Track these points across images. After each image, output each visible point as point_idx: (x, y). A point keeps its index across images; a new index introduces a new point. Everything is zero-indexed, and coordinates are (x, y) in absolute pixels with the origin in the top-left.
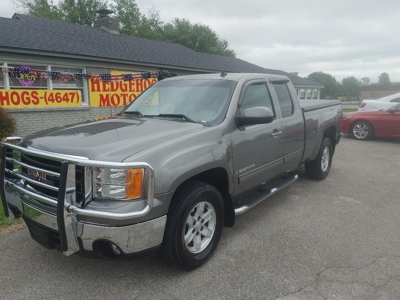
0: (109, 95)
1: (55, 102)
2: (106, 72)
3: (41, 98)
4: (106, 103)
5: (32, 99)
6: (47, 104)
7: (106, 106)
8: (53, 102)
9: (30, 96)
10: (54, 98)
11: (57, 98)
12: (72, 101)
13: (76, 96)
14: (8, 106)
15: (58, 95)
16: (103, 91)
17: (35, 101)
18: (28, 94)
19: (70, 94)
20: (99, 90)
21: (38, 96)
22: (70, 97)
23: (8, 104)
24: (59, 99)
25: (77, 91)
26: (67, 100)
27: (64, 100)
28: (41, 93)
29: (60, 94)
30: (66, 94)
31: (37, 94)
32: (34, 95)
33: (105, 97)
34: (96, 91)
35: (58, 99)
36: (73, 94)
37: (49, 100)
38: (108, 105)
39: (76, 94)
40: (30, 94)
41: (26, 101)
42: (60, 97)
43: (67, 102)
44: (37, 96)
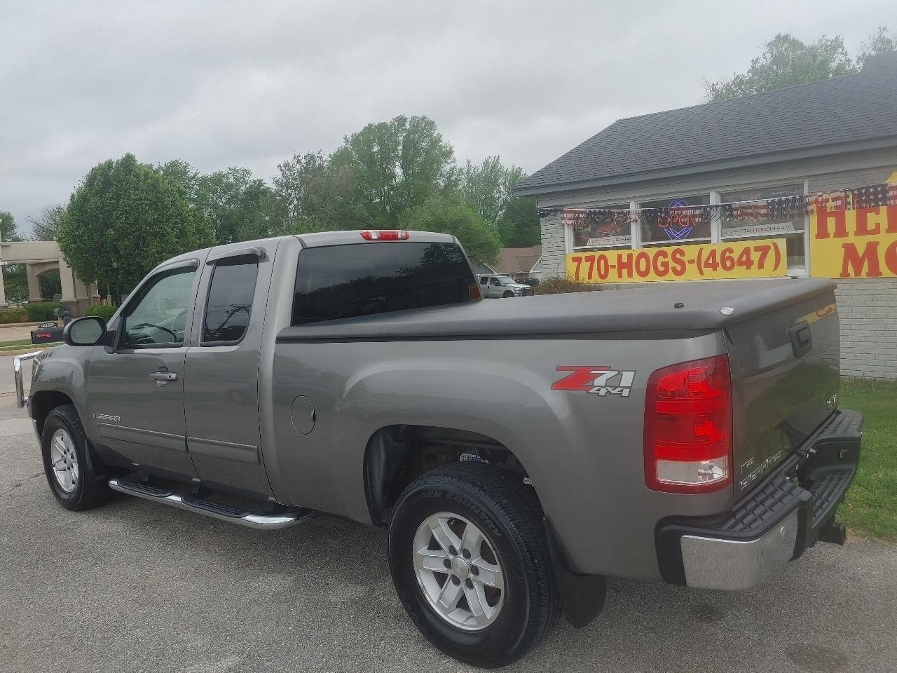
0: (877, 244)
1: (720, 268)
2: (871, 180)
3: (691, 262)
4: (865, 269)
5: (672, 264)
6: (702, 273)
7: (863, 275)
8: (715, 269)
9: (669, 259)
10: (718, 260)
11: (724, 259)
12: (761, 266)
13: (772, 253)
14: (631, 279)
15: (727, 254)
16: (858, 233)
17: (679, 268)
18: (665, 254)
19: (757, 249)
20: (841, 232)
21: (685, 259)
22: (755, 256)
23: (630, 275)
24: (728, 263)
25: (775, 240)
26: (749, 264)
27: (740, 263)
28: (691, 252)
29: (731, 251)
30: (747, 251)
31: (682, 253)
32: (678, 256)
33: (861, 250)
34: (831, 235)
35: (726, 262)
36: (764, 250)
37: (707, 265)
38: (874, 271)
39: (772, 248)
40: (670, 255)
41: (661, 269)
42: (731, 259)
43: (749, 267)
44: (682, 258)
